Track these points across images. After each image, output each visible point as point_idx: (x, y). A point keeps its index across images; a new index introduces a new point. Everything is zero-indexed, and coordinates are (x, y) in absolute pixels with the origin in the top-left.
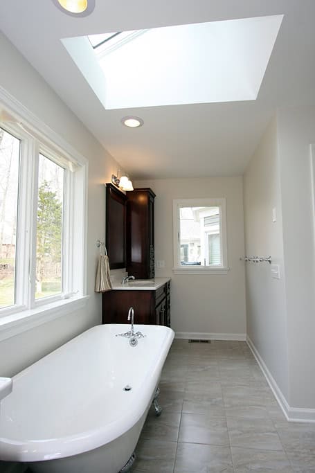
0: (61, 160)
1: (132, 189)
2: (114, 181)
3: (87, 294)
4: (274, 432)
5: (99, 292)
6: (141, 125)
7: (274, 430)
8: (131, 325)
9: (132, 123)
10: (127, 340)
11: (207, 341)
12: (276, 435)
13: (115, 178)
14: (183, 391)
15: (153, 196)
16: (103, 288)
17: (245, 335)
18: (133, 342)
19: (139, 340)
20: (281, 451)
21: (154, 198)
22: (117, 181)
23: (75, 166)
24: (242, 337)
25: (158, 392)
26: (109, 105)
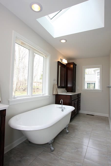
0: (42, 55)
1: (67, 63)
2: (61, 60)
3: (49, 95)
4: (106, 146)
5: (54, 95)
6: (66, 42)
7: (106, 145)
8: (61, 105)
9: (63, 41)
10: (61, 109)
11: (93, 115)
12: (107, 147)
13: (61, 59)
14: (78, 128)
15: (76, 65)
16: (55, 94)
17: (108, 115)
18: (62, 110)
19: (64, 110)
20: (106, 152)
21: (76, 66)
22: (62, 60)
23: (46, 56)
24: (107, 115)
25: (67, 126)
26: (55, 36)
